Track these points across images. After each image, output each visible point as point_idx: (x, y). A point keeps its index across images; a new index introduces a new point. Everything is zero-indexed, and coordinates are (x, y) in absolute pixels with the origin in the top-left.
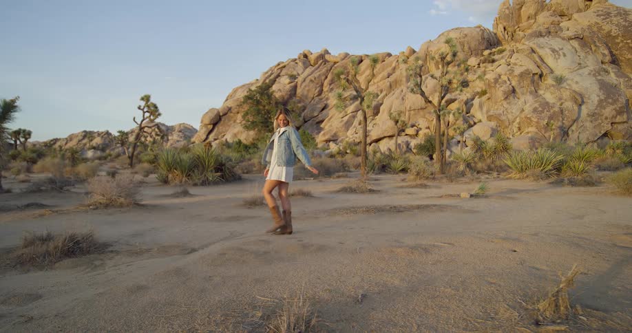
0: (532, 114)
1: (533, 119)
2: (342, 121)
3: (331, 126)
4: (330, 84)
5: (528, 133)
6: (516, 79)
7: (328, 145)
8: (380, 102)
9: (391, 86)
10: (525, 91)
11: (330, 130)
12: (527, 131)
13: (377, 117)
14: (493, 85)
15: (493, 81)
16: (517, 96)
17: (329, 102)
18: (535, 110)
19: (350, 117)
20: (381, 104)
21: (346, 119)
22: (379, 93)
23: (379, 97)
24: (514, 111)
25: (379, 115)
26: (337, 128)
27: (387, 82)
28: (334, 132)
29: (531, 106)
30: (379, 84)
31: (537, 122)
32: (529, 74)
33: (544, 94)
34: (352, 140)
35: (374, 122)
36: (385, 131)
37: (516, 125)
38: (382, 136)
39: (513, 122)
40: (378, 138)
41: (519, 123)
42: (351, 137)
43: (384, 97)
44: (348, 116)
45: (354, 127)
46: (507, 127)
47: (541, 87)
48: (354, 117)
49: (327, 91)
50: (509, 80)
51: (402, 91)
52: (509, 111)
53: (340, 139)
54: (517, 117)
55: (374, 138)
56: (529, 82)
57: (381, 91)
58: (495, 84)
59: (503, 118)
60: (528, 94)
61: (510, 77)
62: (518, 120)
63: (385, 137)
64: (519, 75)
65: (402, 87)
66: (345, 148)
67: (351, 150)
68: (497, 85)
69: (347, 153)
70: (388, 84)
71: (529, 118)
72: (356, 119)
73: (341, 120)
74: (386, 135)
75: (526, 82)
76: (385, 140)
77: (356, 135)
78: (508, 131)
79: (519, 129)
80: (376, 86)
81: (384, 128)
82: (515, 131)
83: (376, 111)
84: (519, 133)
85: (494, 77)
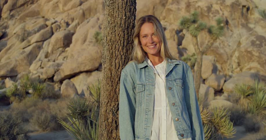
0: (252, 47)
1: (254, 53)
2: (24, 52)
3: (9, 58)
4: (11, 11)
5: (250, 69)
6: (228, 9)
7: (4, 83)
8: (72, 31)
9: (84, 14)
10: (237, 24)
11: (8, 63)
12: (248, 67)
13: (67, 49)
14: (206, 14)
15: (206, 9)
16: (230, 28)
17: (8, 31)
18: (253, 43)
19: (34, 48)
20: (73, 34)
21: (28, 49)
22: (70, 22)
23: (70, 27)
24: (230, 44)
25: (71, 45)
26: (16, 61)
27: (79, 10)
28: (12, 66)
29: (247, 39)
30: (70, 12)
31: (259, 57)
32: (239, 5)
33: (255, 28)
34: (36, 75)
35: (64, 54)
36: (82, 64)
37: (235, 59)
38: (77, 71)
39: (231, 56)
40: (72, 73)
41: (238, 58)
42: (35, 72)
43: (76, 26)
44: (31, 47)
45: (40, 60)
46: (225, 62)
47: (250, 21)
48: (40, 48)
49: (6, 18)
50: (221, 10)
51: (98, 19)
52: (226, 44)
53: (19, 76)
54: (235, 51)
55: (67, 73)
56: (240, 14)
57: (73, 20)
58: (209, 13)
59: (222, 51)
60: (240, 26)
61: (222, 7)
62: (237, 54)
63: (81, 72)
64: (231, 5)
65: (98, 14)
66: (25, 86)
67: (35, 89)
68: (210, 14)
69: (27, 93)
70: (81, 11)
71: (250, 52)
72: (42, 51)
73: (22, 51)
74: (82, 70)
75: (237, 15)
76: (81, 76)
77: (42, 70)
78: (227, 66)
79: (239, 64)
80: (66, 14)
81: (80, 60)
82: (234, 67)
83: (66, 42)
84: (238, 69)
85: (207, 5)
